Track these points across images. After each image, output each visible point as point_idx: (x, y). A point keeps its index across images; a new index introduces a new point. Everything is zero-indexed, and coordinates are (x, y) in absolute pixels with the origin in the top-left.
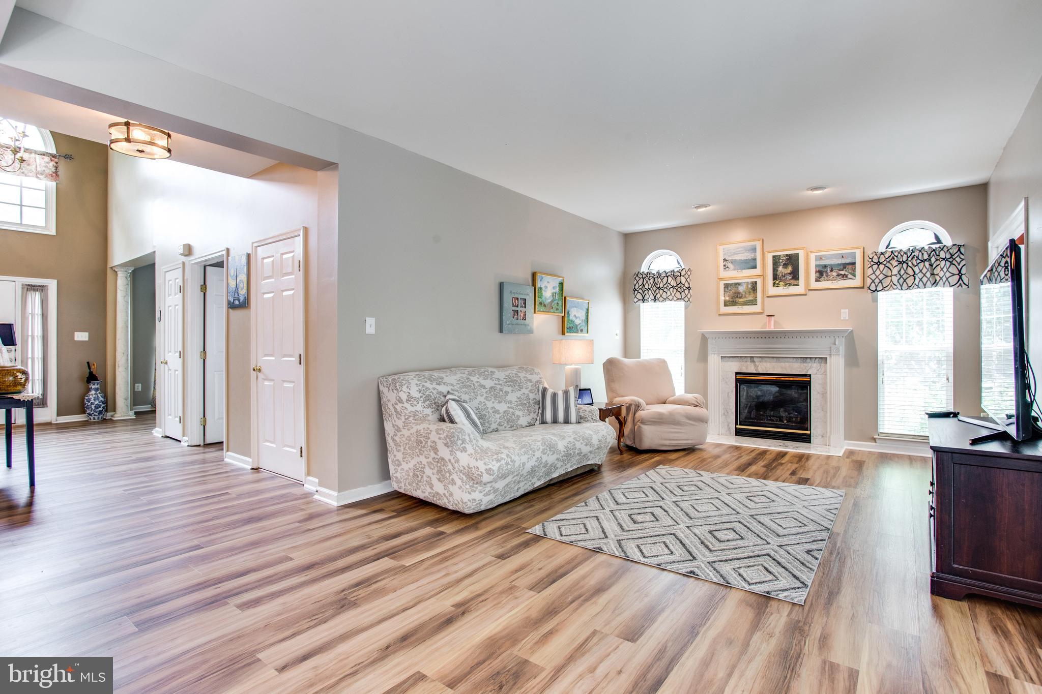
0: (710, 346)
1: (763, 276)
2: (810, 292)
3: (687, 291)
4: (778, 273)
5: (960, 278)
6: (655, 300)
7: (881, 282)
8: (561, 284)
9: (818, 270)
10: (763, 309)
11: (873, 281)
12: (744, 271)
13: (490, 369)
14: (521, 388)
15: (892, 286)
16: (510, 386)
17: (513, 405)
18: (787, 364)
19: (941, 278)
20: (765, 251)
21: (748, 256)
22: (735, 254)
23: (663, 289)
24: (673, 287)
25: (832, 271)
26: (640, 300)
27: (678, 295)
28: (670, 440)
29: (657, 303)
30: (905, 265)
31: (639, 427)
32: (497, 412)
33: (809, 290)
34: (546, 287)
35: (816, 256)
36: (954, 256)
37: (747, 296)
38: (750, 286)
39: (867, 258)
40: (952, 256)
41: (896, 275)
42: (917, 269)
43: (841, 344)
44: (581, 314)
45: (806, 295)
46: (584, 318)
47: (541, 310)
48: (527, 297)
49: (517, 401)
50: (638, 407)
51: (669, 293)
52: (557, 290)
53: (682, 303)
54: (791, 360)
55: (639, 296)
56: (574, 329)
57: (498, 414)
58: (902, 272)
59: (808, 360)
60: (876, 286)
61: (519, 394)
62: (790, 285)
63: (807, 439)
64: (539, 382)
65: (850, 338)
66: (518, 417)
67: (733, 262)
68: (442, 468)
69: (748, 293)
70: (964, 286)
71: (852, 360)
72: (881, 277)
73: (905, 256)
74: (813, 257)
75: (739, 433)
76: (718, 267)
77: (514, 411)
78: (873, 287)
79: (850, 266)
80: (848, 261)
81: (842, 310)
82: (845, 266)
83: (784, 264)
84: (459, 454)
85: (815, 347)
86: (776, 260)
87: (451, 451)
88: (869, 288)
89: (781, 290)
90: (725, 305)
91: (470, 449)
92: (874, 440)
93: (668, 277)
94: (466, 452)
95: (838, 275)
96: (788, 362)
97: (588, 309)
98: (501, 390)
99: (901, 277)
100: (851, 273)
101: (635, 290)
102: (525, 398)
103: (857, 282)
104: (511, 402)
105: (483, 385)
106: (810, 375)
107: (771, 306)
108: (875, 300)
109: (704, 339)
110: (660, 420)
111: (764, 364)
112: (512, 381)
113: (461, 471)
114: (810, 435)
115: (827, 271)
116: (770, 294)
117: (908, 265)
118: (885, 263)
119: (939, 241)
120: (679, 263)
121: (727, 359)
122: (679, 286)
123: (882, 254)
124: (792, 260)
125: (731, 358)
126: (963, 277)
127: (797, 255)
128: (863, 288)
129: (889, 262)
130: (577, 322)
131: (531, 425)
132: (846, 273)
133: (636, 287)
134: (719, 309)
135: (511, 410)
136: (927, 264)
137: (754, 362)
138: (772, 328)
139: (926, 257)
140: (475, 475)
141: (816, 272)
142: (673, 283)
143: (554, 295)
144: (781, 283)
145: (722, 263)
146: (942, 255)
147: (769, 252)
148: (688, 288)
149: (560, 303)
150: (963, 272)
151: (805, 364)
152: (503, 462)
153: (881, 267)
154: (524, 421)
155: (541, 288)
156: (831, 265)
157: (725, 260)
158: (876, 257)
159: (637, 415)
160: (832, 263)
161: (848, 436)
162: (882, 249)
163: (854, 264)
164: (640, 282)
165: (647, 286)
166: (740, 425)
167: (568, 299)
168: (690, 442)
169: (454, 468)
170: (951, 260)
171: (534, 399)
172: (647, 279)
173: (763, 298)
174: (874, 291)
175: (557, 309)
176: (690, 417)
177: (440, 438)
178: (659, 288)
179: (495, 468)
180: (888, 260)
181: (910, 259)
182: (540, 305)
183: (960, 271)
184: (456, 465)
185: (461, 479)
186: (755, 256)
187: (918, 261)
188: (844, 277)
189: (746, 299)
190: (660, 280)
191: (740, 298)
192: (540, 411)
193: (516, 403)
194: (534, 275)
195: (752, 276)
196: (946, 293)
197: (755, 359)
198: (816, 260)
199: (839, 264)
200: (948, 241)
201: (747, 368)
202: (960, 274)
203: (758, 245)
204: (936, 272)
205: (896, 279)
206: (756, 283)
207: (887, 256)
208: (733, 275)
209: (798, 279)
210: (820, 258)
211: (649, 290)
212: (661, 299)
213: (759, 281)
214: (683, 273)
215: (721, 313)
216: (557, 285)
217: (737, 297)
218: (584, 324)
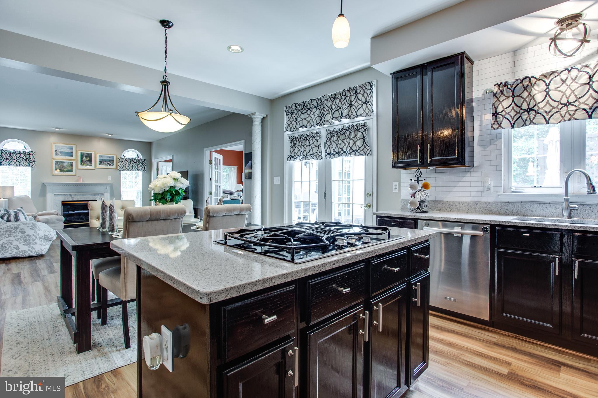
0: (48, 189)
1: (76, 160)
3: (33, 162)
4: (83, 160)
6: (9, 165)
7: (122, 168)
10: (76, 174)
11: (120, 167)
12: (66, 157)
15: (126, 169)
18: (87, 196)
19: (140, 169)
20: (77, 149)
21: (70, 151)
23: (16, 159)
24: (25, 160)
25: (105, 162)
27: (27, 164)
29: (12, 167)
33: (96, 168)
36: (143, 162)
37: (68, 168)
38: (69, 164)
39: (118, 159)
42: (133, 165)
43: (108, 188)
45: (95, 170)
50: (36, 217)
51: (21, 163)
53: (30, 168)
54: (89, 195)
58: (129, 165)
62: (88, 165)
65: (111, 186)
67: (60, 152)
70: (146, 172)
71: (112, 195)
73: (130, 160)
76: (52, 153)
78: (120, 169)
80: (111, 159)
81: (109, 176)
82: (110, 160)
83: (86, 157)
84: (38, 232)
85: (99, 190)
86: (82, 154)
88: (118, 169)
89: (84, 167)
90: (56, 171)
93: (20, 154)
95: (108, 164)
99: (129, 167)
100: (112, 164)
103: (114, 167)
107: (80, 173)
108: (120, 174)
109: (44, 186)
111: (77, 197)
113: (40, 238)
115: (103, 162)
116: (79, 168)
117: (130, 163)
119: (138, 157)
120: (25, 147)
121: (57, 195)
122: (28, 159)
124: (89, 156)
125: (60, 195)
127: (92, 154)
128: (116, 169)
129: (125, 161)
132: (110, 163)
134: (52, 172)
136: (136, 163)
137: (71, 196)
138: (81, 182)
139: (136, 161)
141: (99, 161)
142: (24, 158)
144: (84, 164)
145: (54, 152)
146: (140, 161)
147: (79, 151)
151: (95, 196)
153: (123, 163)
156: (105, 160)
157: (56, 151)
158: (121, 159)
160: (105, 159)
162: (123, 157)
163: (113, 160)
165: (4, 157)
169: (36, 238)
170: (142, 163)
172: (5, 153)
173: (76, 169)
174: (120, 171)
178: (14, 159)
184: (37, 236)
185: (41, 241)
186: (72, 151)
187: (134, 162)
188: (110, 165)
190: (14, 155)
191: (64, 168)
195: (70, 160)
196: (140, 173)
197: (72, 195)
198: (99, 157)
199: (108, 160)
200: (141, 157)
201: (68, 199)
202: (145, 168)
203: (74, 147)
204: (138, 166)
205: (127, 167)
206: (72, 162)
207: (125, 159)
208: (60, 158)
209: (92, 163)
210: (101, 156)
211: (6, 159)
212: (15, 165)
213: (74, 162)
214: (31, 153)
215: (53, 174)
217: (62, 168)
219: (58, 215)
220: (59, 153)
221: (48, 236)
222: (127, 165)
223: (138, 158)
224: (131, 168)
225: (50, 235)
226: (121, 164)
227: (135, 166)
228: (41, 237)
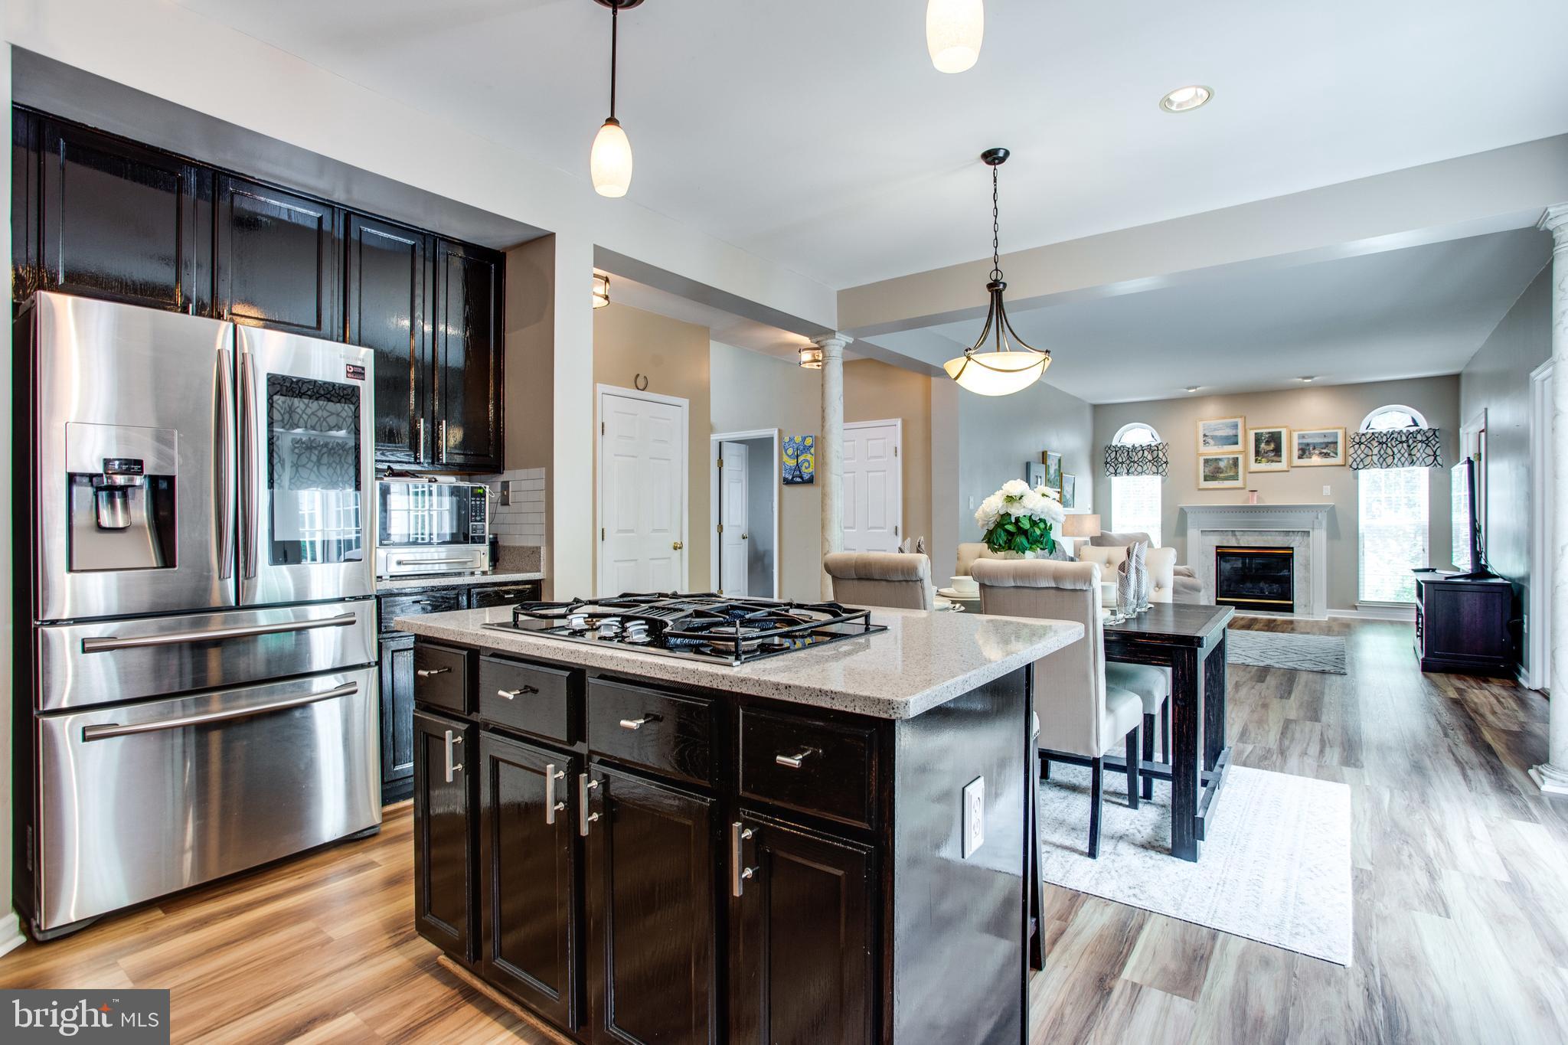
0: (1189, 521)
1: (1245, 452)
2: (1293, 469)
3: (1164, 465)
4: (1260, 449)
5: (1435, 459)
6: (1128, 473)
7: (1362, 460)
9: (1300, 447)
10: (1245, 485)
11: (1355, 460)
12: (1225, 447)
15: (1372, 465)
18: (1269, 537)
19: (1418, 459)
20: (1247, 427)
21: (1230, 432)
23: (1138, 462)
24: (1150, 461)
25: (1314, 449)
26: (1112, 473)
27: (1154, 469)
29: (1131, 478)
30: (1384, 446)
33: (1292, 467)
34: (1051, 464)
35: (1299, 434)
36: (1429, 438)
37: (1228, 471)
38: (1231, 462)
39: (1348, 439)
40: (1428, 438)
41: (1376, 455)
42: (1395, 450)
43: (1323, 518)
44: (1071, 488)
45: (1288, 471)
46: (1071, 493)
48: (1042, 475)
51: (1145, 468)
52: (1057, 467)
53: (1159, 478)
54: (1274, 533)
55: (1112, 470)
56: (1068, 503)
58: (1382, 452)
59: (1291, 534)
60: (1358, 465)
62: (1273, 461)
63: (1290, 609)
65: (1332, 512)
67: (1213, 438)
69: (1229, 469)
70: (1439, 466)
71: (1334, 534)
72: (1362, 456)
73: (1385, 437)
74: (1295, 435)
76: (1197, 442)
78: (1354, 466)
79: (1332, 445)
80: (1330, 440)
81: (1325, 487)
82: (1327, 445)
85: (1299, 521)
86: (1258, 439)
88: (1351, 466)
89: (1264, 466)
90: (1205, 480)
92: (1356, 608)
93: (1143, 451)
95: (1321, 453)
96: (1271, 535)
97: (1074, 483)
99: (1381, 456)
100: (1333, 452)
101: (1107, 463)
103: (1339, 460)
106: (1292, 548)
107: (1254, 481)
108: (1356, 478)
109: (1183, 513)
111: (1246, 537)
114: (1292, 605)
115: (1309, 449)
117: (1387, 446)
118: (1366, 443)
119: (1416, 424)
120: (1153, 437)
121: (1207, 533)
122: (1155, 460)
123: (1363, 434)
124: (1275, 439)
125: (1212, 533)
126: (1438, 458)
127: (1280, 433)
128: (1344, 465)
129: (1369, 442)
130: (1069, 495)
132: (1329, 452)
133: (1109, 460)
134: (1198, 484)
136: (1405, 445)
137: (1235, 535)
138: (1255, 503)
139: (1404, 439)
141: (1299, 450)
142: (1150, 457)
143: (1055, 470)
145: (1201, 439)
146: (1419, 437)
147: (1253, 429)
148: (1165, 462)
149: (1059, 480)
150: (1438, 453)
151: (1288, 538)
153: (1363, 446)
155: (1049, 466)
156: (1313, 444)
157: (1205, 436)
158: (1357, 437)
160: (1315, 441)
161: (1331, 605)
162: (1362, 430)
163: (1336, 443)
164: (1113, 455)
165: (1120, 460)
166: (1221, 597)
167: (1064, 474)
170: (1427, 442)
172: (1120, 452)
173: (1244, 474)
174: (1355, 469)
175: (1057, 485)
178: (1134, 462)
180: (1368, 440)
181: (1389, 440)
182: (1048, 482)
183: (1435, 453)
186: (1237, 433)
187: (1397, 442)
188: (1327, 455)
189: (1227, 475)
190: (1134, 454)
191: (1221, 473)
194: (1044, 455)
195: (1233, 453)
196: (1421, 472)
197: (1237, 533)
198: (1299, 438)
199: (1321, 443)
200: (1424, 425)
201: (1228, 541)
202: (1435, 455)
203: (1240, 422)
204: (1413, 452)
205: (1376, 458)
206: (1237, 458)
207: (1368, 436)
208: (1214, 451)
209: (1280, 456)
210: (1303, 437)
211: (1122, 463)
212: (1136, 473)
213: (1241, 458)
214: (1160, 447)
215: (1200, 488)
216: (1057, 461)
217: (1218, 472)
218: (1071, 498)
220: (1211, 441)
223: (1414, 429)
226: (1359, 452)
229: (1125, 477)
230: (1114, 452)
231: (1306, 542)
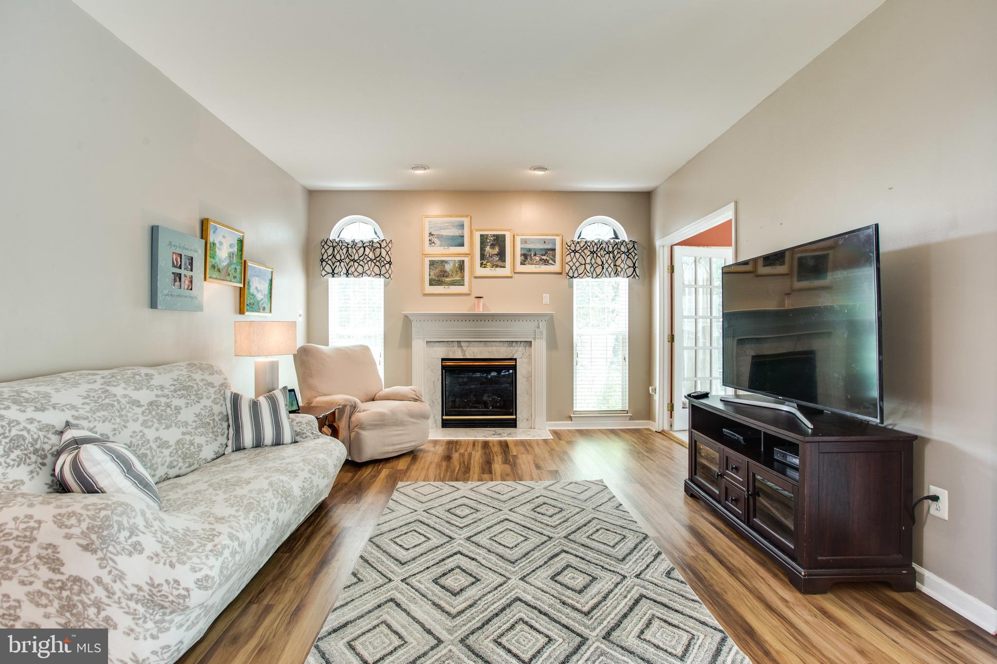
0: (414, 330)
1: (471, 255)
2: (516, 275)
3: (387, 266)
4: (486, 253)
5: (634, 270)
6: (347, 274)
7: (577, 269)
8: (241, 242)
10: (470, 290)
11: (571, 268)
12: (451, 248)
13: (144, 371)
14: (200, 398)
15: (585, 274)
16: (183, 396)
17: (189, 429)
18: (494, 348)
19: (622, 269)
20: (472, 229)
21: (456, 232)
22: (441, 228)
23: (358, 261)
24: (371, 260)
25: (535, 255)
26: (329, 273)
27: (377, 270)
28: (393, 445)
29: (351, 279)
30: (595, 255)
31: (358, 434)
32: (164, 445)
33: (515, 273)
34: (221, 243)
35: (521, 239)
36: (630, 250)
37: (454, 275)
38: (457, 265)
39: (564, 244)
40: (628, 250)
41: (589, 264)
42: (603, 259)
43: (543, 326)
44: (265, 287)
45: (512, 277)
46: (266, 292)
47: (214, 277)
48: (195, 256)
49: (195, 421)
50: (354, 407)
51: (366, 267)
52: (235, 249)
53: (381, 281)
54: (498, 344)
55: (328, 269)
56: (256, 307)
57: (168, 447)
58: (593, 261)
59: (514, 344)
60: (573, 273)
61: (197, 408)
62: (497, 266)
63: (513, 424)
64: (224, 385)
65: (550, 320)
66: (200, 446)
67: (440, 237)
68: (76, 598)
69: (455, 273)
70: (637, 278)
71: (552, 344)
73: (596, 246)
74: (518, 240)
75: (445, 424)
76: (423, 241)
77: (192, 438)
78: (571, 274)
79: (551, 252)
80: (549, 247)
81: (544, 295)
82: (546, 251)
83: (492, 245)
84: (123, 562)
85: (522, 330)
86: (483, 239)
87: (102, 559)
88: (567, 275)
89: (488, 271)
90: (431, 284)
91: (150, 544)
92: (570, 418)
93: (364, 248)
94: (141, 552)
95: (541, 260)
96: (496, 346)
97: (271, 281)
98: (168, 406)
99: (592, 265)
100: (551, 259)
101: (322, 260)
102: (207, 414)
103: (556, 268)
104: (186, 424)
105: (135, 401)
106: (516, 359)
107: (479, 287)
108: (571, 286)
109: (407, 321)
110: (382, 422)
111: (472, 348)
112: (186, 388)
113: (130, 597)
114: (515, 420)
115: (531, 255)
116: (477, 274)
117: (597, 256)
118: (580, 251)
119: (617, 237)
120: (376, 233)
121: (433, 344)
122: (378, 259)
123: (577, 243)
124: (499, 241)
125: (437, 344)
126: (636, 270)
127: (504, 236)
128: (561, 273)
129: (583, 251)
130: (259, 296)
131: (220, 456)
132: (548, 259)
133: (325, 257)
134: (423, 288)
135: (188, 437)
136: (611, 255)
137: (461, 346)
138: (481, 311)
139: (611, 249)
140: (171, 598)
141: (522, 255)
142: (371, 256)
143: (231, 255)
144: (488, 264)
145: (427, 238)
146: (623, 249)
147: (477, 230)
148: (389, 263)
149: (238, 268)
150: (636, 265)
151: (511, 348)
152: (227, 553)
153: (577, 255)
154: (208, 452)
155: (214, 244)
157: (431, 234)
158: (572, 245)
159: (353, 419)
160: (536, 247)
161: (550, 418)
162: (577, 238)
163: (554, 250)
164: (330, 251)
165: (338, 257)
166: (446, 415)
167: (249, 264)
168: (413, 444)
169: (110, 593)
170: (628, 253)
171: (221, 413)
172: (338, 248)
173: (470, 279)
174: (572, 278)
175: (235, 277)
176: (412, 415)
177: (68, 537)
178: (355, 261)
179: (214, 573)
180: (582, 249)
181: (599, 250)
182: (212, 269)
183: (634, 264)
184: (117, 587)
186: (463, 233)
187: (605, 253)
188: (546, 262)
189: (452, 279)
190: (354, 251)
191: (447, 277)
192: (231, 432)
193: (194, 424)
194: (204, 224)
195: (459, 255)
196: (623, 282)
197: (463, 344)
198: (522, 243)
199: (541, 249)
200: (624, 236)
201: (454, 353)
202: (634, 267)
203: (466, 222)
204: (618, 263)
205: (588, 267)
206: (463, 261)
207: (582, 245)
208: (439, 252)
209: (504, 261)
210: (525, 242)
211: (340, 261)
212: (356, 274)
213: (467, 260)
214: (384, 244)
215: (425, 293)
216: (235, 242)
217: (443, 276)
218: (266, 300)
219: (416, 400)
220: (436, 240)
221: (165, 588)
222: (588, 261)
223: (617, 241)
224: (599, 270)
225: (176, 582)
226: (575, 260)
227: (609, 261)
228: (133, 590)
229: (343, 279)
230: (332, 248)
231: (528, 352)
